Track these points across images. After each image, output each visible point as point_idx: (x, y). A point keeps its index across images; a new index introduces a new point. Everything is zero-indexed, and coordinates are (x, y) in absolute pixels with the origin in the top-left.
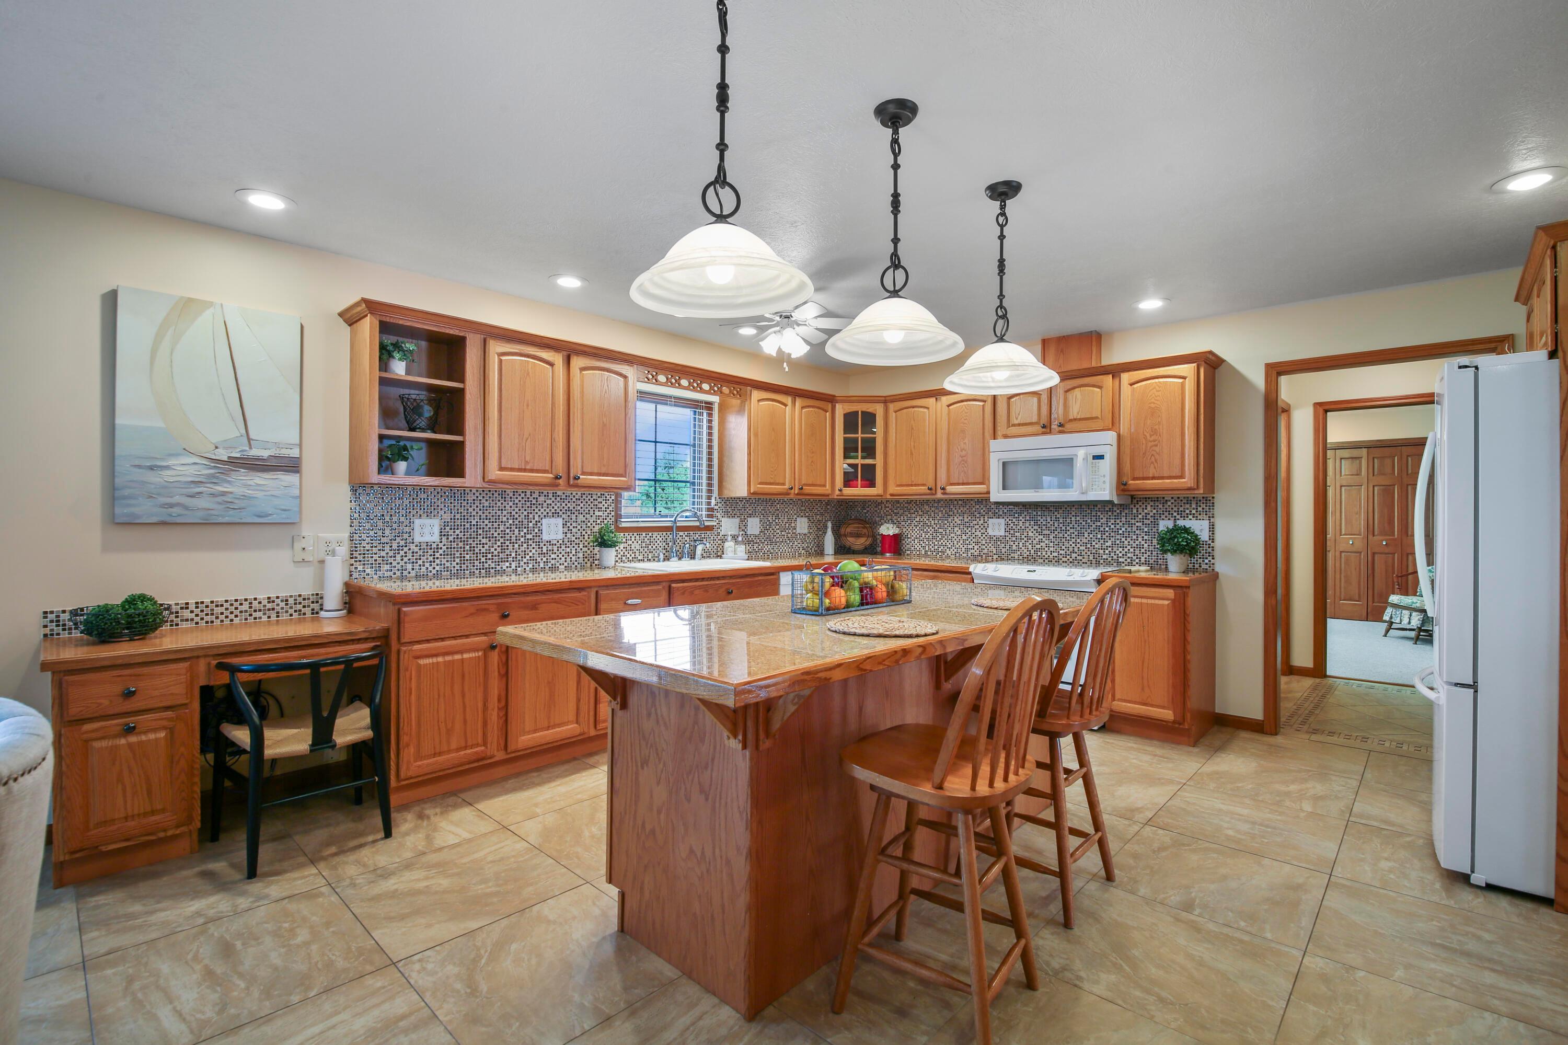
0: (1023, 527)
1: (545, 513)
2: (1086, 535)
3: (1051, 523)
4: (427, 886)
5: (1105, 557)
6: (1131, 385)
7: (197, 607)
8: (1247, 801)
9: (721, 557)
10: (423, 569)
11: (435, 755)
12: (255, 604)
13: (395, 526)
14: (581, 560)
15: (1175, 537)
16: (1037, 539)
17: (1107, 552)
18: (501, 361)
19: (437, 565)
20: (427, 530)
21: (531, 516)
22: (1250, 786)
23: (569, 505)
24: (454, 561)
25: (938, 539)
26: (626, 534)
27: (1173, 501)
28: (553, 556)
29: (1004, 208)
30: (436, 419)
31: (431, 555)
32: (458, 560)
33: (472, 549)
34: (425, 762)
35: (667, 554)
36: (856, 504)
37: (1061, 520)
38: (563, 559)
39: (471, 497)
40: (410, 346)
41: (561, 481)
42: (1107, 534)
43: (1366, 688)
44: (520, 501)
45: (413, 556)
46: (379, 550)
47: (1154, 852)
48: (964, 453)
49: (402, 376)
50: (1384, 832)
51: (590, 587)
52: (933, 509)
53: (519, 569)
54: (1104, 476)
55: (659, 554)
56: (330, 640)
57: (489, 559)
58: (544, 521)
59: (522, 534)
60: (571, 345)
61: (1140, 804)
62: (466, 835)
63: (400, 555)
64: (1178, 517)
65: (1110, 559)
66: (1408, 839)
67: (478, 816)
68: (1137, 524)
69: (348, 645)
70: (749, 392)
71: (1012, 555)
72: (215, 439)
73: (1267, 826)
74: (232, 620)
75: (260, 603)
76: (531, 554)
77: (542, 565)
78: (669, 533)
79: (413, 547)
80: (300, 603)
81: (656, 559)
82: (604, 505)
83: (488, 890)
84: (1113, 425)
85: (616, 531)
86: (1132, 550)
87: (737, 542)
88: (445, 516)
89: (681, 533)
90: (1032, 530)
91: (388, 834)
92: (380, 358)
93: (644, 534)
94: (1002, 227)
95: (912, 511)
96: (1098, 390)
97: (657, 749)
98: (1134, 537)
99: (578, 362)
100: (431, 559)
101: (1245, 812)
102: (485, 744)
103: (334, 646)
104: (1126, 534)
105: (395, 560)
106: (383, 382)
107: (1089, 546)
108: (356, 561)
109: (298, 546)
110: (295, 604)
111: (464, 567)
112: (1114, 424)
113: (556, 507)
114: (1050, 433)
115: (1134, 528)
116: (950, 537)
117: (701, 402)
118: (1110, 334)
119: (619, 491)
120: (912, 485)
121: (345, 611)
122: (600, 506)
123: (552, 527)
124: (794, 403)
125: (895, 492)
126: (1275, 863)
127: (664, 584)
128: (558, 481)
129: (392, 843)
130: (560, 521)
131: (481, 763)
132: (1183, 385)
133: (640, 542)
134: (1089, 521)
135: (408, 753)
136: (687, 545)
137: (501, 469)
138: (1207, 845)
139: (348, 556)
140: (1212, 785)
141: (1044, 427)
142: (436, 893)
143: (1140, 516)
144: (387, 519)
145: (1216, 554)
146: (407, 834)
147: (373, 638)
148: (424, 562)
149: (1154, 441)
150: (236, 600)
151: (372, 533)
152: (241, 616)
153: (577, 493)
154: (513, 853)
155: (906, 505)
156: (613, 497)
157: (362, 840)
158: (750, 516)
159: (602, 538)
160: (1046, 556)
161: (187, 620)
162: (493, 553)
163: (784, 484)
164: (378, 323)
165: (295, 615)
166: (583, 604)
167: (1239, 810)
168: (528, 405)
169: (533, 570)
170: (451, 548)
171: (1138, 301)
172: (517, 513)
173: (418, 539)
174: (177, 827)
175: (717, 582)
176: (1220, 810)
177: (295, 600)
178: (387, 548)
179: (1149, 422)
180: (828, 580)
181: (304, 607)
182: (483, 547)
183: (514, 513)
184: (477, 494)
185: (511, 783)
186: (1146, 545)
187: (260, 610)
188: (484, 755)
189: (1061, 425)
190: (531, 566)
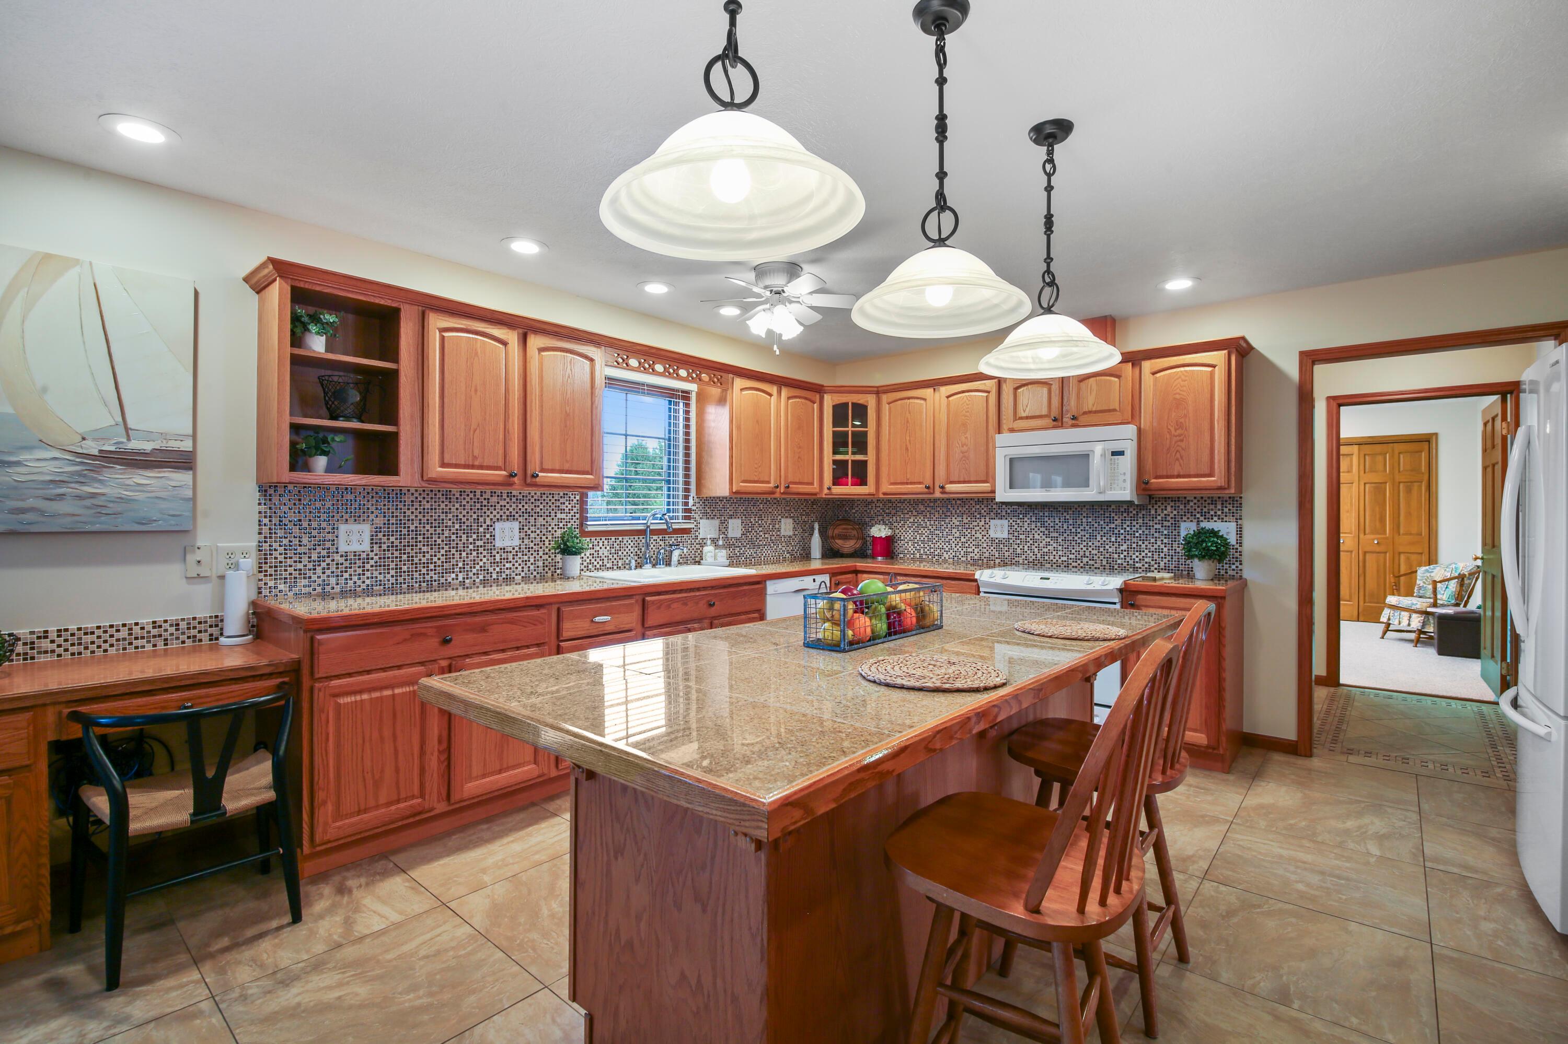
0: (1028, 529)
1: (498, 516)
2: (1099, 538)
3: (1060, 524)
4: (339, 998)
5: (1119, 561)
6: (1154, 374)
7: (59, 636)
8: (1306, 843)
9: (699, 563)
10: (350, 583)
11: (359, 812)
12: (136, 630)
13: (314, 533)
14: (540, 570)
15: (1203, 541)
16: (1044, 542)
17: (1122, 556)
18: (443, 339)
19: (368, 578)
20: (354, 538)
21: (481, 519)
22: (1304, 823)
23: (526, 506)
24: (389, 573)
25: (934, 541)
26: (593, 539)
27: (1195, 501)
28: (508, 565)
29: (1052, 154)
30: (365, 405)
31: (359, 567)
32: (392, 572)
33: (410, 558)
34: (347, 821)
35: (639, 561)
36: (844, 503)
37: (1071, 522)
38: (520, 568)
39: (408, 499)
40: (330, 318)
41: (516, 479)
42: (1122, 537)
43: (1384, 698)
44: (468, 502)
45: (337, 568)
46: (295, 562)
47: (1223, 917)
48: (965, 448)
49: (320, 353)
50: (1470, 881)
51: (551, 604)
52: (928, 509)
53: (467, 581)
54: (1124, 474)
55: (630, 561)
56: (223, 678)
57: (432, 570)
58: (498, 526)
59: (471, 540)
60: (527, 321)
61: (1190, 851)
62: (395, 917)
63: (320, 568)
64: (1202, 518)
65: (1125, 564)
66: (1499, 890)
67: (413, 888)
68: (1156, 526)
69: (248, 682)
70: (730, 380)
71: (1017, 559)
72: (81, 430)
73: (1339, 877)
74: (105, 651)
75: (142, 628)
76: (481, 564)
77: (494, 576)
78: (641, 537)
79: (337, 557)
80: (195, 628)
81: (627, 567)
82: (567, 506)
83: (418, 1003)
84: (1132, 418)
85: (580, 536)
86: (1150, 554)
87: (717, 546)
88: (377, 521)
89: (655, 537)
90: (1039, 532)
91: (297, 918)
92: (292, 331)
93: (613, 538)
94: (1049, 176)
95: (906, 512)
96: (1116, 379)
97: (635, 836)
98: (1153, 540)
99: (535, 342)
100: (360, 571)
101: (1309, 858)
102: (422, 795)
103: (230, 685)
104: (1143, 537)
105: (315, 574)
106: (296, 361)
107: (1102, 549)
108: (265, 576)
109: (192, 559)
110: (189, 628)
111: (400, 580)
112: (1134, 416)
113: (511, 509)
114: (1062, 426)
115: (1153, 531)
116: (947, 540)
117: (677, 390)
118: (1126, 320)
119: (585, 491)
120: (907, 483)
121: (251, 637)
122: (563, 507)
123: (506, 532)
124: (779, 393)
125: (889, 491)
126: (1365, 929)
127: (637, 597)
128: (512, 479)
129: (301, 930)
130: (516, 525)
131: (418, 818)
132: (1212, 374)
133: (608, 548)
134: (1102, 523)
135: (326, 813)
136: (662, 551)
137: (443, 465)
138: (1280, 905)
139: (256, 569)
140: (1263, 824)
141: (1055, 420)
142: (351, 1007)
143: (1159, 518)
144: (305, 524)
145: (1244, 558)
146: (321, 917)
147: (280, 673)
148: (351, 575)
149: (1180, 435)
150: (111, 626)
151: (285, 541)
152: (118, 645)
153: (536, 492)
154: (453, 944)
155: (899, 505)
156: (578, 497)
157: (264, 927)
158: (731, 517)
159: (565, 544)
160: (1054, 561)
161: (46, 652)
162: (435, 563)
163: (769, 482)
164: (289, 288)
165: (189, 643)
166: (541, 623)
167: (1301, 855)
168: (476, 391)
169: (484, 583)
170: (384, 558)
171: (1165, 281)
172: (464, 516)
173: (343, 548)
174: (18, 922)
175: (698, 594)
176: (1281, 857)
177: (189, 624)
178: (305, 560)
179: (1173, 414)
180: (851, 606)
181: (200, 632)
182: (424, 556)
183: (460, 516)
184: (416, 495)
185: (455, 840)
186: (1165, 550)
187: (143, 638)
188: (421, 809)
189: (1074, 418)
190: (481, 577)
